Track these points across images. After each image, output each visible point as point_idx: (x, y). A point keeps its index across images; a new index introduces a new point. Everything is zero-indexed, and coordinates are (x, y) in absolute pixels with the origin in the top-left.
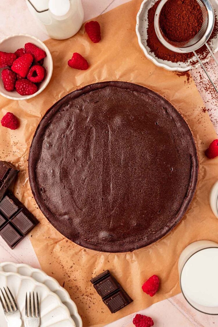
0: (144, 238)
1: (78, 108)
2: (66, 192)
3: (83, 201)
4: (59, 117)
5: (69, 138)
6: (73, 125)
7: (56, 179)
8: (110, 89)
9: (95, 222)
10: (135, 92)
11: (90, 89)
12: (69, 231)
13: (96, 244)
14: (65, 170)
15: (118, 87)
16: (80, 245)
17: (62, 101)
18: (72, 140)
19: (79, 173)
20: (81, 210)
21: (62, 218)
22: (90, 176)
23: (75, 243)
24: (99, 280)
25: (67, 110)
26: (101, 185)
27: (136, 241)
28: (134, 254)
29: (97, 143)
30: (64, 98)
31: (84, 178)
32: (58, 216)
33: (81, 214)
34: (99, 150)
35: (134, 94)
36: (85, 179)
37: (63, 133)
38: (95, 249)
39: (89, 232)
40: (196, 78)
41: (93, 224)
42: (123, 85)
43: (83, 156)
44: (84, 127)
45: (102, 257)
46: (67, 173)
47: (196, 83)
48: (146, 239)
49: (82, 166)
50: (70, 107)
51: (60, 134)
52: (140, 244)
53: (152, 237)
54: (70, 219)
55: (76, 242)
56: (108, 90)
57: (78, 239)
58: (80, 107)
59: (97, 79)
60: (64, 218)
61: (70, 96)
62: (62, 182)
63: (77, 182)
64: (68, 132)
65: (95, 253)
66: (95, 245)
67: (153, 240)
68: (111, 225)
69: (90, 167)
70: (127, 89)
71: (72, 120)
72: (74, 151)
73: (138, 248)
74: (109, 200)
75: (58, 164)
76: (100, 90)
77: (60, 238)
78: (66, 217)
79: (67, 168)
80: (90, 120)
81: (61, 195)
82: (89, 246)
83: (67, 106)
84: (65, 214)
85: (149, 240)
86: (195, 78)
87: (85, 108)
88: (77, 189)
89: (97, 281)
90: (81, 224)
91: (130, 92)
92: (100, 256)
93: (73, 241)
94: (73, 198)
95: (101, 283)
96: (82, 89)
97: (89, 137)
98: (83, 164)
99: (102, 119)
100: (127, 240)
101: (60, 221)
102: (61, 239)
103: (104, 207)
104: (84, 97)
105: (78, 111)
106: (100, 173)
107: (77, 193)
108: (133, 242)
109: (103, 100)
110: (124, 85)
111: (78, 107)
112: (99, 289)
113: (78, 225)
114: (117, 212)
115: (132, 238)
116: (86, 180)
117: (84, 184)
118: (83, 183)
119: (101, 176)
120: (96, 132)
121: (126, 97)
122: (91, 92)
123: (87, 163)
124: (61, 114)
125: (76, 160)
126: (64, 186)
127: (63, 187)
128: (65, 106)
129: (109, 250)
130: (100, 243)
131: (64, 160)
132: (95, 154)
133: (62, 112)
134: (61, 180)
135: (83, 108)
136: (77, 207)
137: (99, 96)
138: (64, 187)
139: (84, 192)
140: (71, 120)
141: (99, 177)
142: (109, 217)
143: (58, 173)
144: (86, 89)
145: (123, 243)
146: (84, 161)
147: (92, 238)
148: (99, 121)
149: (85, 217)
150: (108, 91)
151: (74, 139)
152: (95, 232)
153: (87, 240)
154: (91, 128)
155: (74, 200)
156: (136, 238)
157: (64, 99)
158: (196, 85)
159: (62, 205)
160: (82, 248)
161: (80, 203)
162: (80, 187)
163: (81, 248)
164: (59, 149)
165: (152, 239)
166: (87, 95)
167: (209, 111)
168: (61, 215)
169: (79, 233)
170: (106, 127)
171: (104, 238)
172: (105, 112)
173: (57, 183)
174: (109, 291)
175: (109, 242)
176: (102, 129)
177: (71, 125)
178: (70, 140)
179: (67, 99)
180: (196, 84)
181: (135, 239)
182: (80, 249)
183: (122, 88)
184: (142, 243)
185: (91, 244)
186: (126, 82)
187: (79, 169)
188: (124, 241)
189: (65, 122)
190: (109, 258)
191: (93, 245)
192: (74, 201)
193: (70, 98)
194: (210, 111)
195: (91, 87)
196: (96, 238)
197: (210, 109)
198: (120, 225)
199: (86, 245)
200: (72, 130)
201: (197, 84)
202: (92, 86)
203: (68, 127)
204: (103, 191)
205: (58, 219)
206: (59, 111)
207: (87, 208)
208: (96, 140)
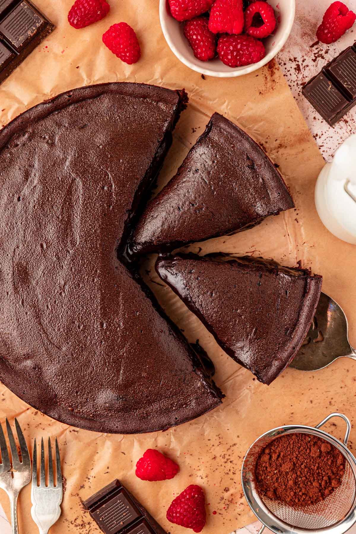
0: (190, 401)
1: (46, 140)
2: (27, 313)
3: (61, 330)
4: (7, 160)
5: (29, 203)
6: (37, 175)
7: (5, 286)
8: (110, 99)
9: (89, 371)
10: (161, 104)
11: (69, 100)
12: (36, 392)
13: (92, 417)
14: (23, 269)
15: (126, 94)
16: (59, 420)
17: (12, 125)
18: (35, 206)
19: (51, 272)
20: (59, 348)
21: (19, 367)
22: (74, 279)
23: (49, 416)
24: (100, 500)
25: (24, 145)
26: (99, 296)
27: (174, 408)
28: (172, 436)
29: (87, 211)
30: (15, 119)
31: (63, 283)
32: (12, 363)
33: (59, 357)
34: (90, 225)
35: (159, 108)
36: (65, 284)
37: (16, 192)
38: (90, 429)
39: (77, 392)
40: (288, 71)
41: (84, 377)
42: (137, 89)
43: (58, 237)
44: (60, 179)
45: (108, 443)
46: (26, 273)
47: (290, 81)
48: (193, 403)
49: (58, 258)
50: (30, 139)
51: (11, 195)
52: (182, 414)
53: (207, 399)
54: (37, 368)
55: (52, 414)
56: (107, 101)
57: (54, 409)
58: (49, 137)
59: (86, 79)
60: (25, 367)
61: (28, 116)
62: (18, 292)
63: (47, 292)
64: (26, 191)
65: (93, 438)
66: (89, 420)
67: (208, 405)
68: (121, 378)
69: (74, 259)
70: (144, 97)
71: (34, 166)
72: (40, 227)
73: (177, 424)
74: (117, 326)
75: (9, 255)
76: (90, 101)
77: (22, 409)
78: (29, 363)
79: (27, 264)
80: (71, 162)
81: (16, 319)
82: (77, 421)
83: (24, 136)
84: (27, 357)
85: (199, 405)
86: (286, 70)
87: (59, 140)
88: (50, 307)
89: (96, 503)
90: (59, 376)
91: (151, 103)
92: (104, 443)
93: (45, 413)
94: (40, 324)
95: (104, 506)
96: (53, 100)
97: (71, 199)
98: (60, 255)
99: (96, 160)
100: (156, 406)
101: (16, 373)
102: (21, 411)
103: (105, 341)
104: (56, 116)
105: (46, 145)
106: (96, 271)
107: (49, 314)
108: (167, 411)
109: (96, 122)
110: (138, 91)
111: (47, 137)
112: (101, 519)
113: (53, 380)
114: (135, 349)
115: (164, 403)
116: (67, 287)
117: (63, 295)
118: (61, 294)
119: (99, 277)
120: (83, 188)
121: (142, 114)
122: (71, 107)
123: (69, 252)
124: (11, 153)
125: (45, 246)
126: (23, 300)
127: (20, 303)
128: (18, 138)
129: (119, 428)
130: (100, 416)
131: (20, 248)
132: (82, 233)
133: (14, 150)
134: (16, 289)
135: (56, 140)
136: (51, 342)
137: (88, 114)
138: (23, 303)
139: (63, 312)
140: (31, 166)
141: (94, 280)
142: (117, 361)
143: (10, 275)
144: (60, 101)
145: (146, 414)
146: (62, 247)
147: (83, 404)
148: (89, 166)
149: (68, 362)
150: (105, 103)
151: (39, 204)
152: (88, 393)
153: (73, 410)
154: (74, 180)
155: (43, 329)
156: (174, 403)
157: (16, 123)
158: (290, 86)
159: (19, 339)
160: (66, 426)
161: (55, 334)
162: (55, 301)
163: (65, 428)
164: (9, 224)
165: (207, 403)
166: (64, 112)
167: (317, 138)
168: (17, 360)
169: (56, 395)
170: (105, 177)
171: (107, 405)
172: (101, 147)
173: (8, 294)
174: (121, 523)
175: (119, 412)
176: (96, 182)
177: (33, 175)
178: (31, 205)
179: (22, 123)
180: (289, 83)
181: (171, 404)
182: (62, 430)
183: (135, 97)
184: (187, 412)
185: (82, 418)
186: (143, 84)
187: (51, 265)
188: (149, 409)
189: (20, 169)
190: (123, 446)
191: (86, 419)
192: (44, 331)
193: (28, 119)
194: (320, 137)
195: (70, 96)
196: (90, 404)
197: (319, 134)
198: (140, 377)
199: (72, 420)
200: (35, 186)
201: (292, 84)
202: (73, 94)
203: (27, 180)
204: (103, 308)
205: (12, 369)
206: (8, 148)
207: (70, 343)
208: (85, 205)
